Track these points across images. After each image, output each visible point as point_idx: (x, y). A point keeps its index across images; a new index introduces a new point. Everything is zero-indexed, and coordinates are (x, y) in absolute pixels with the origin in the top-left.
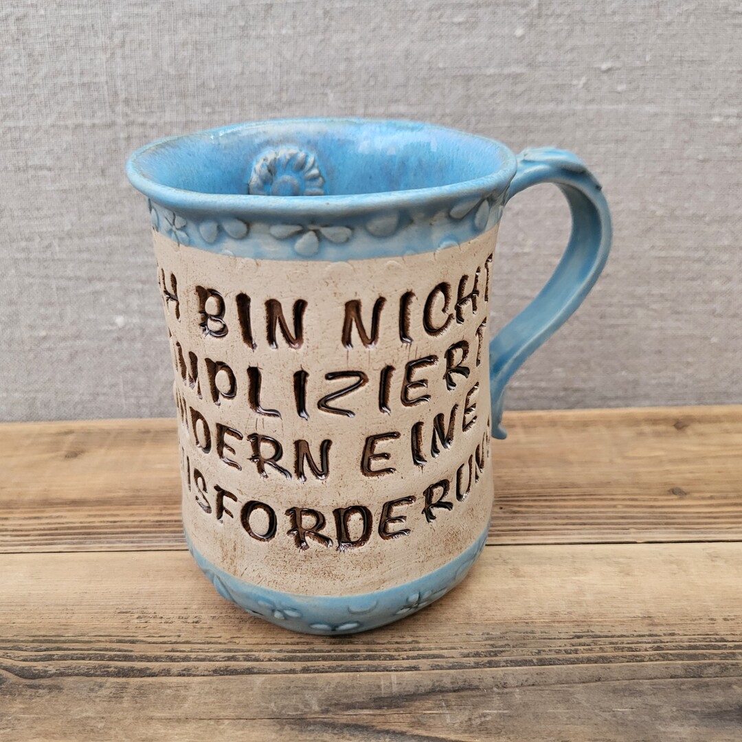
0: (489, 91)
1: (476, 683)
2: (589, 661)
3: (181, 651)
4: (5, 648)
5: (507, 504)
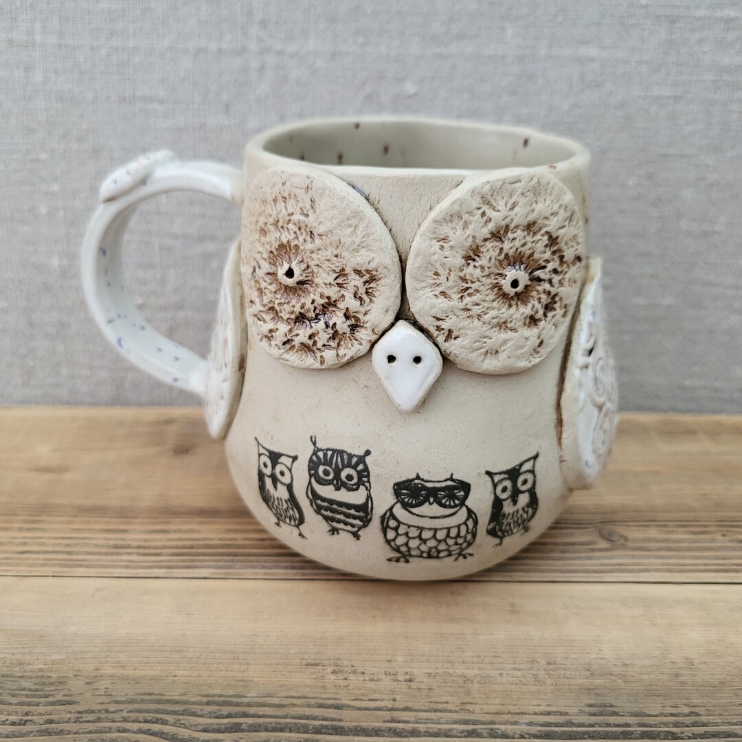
0: (697, 36)
3: (404, 722)
4: (175, 713)
5: (732, 531)
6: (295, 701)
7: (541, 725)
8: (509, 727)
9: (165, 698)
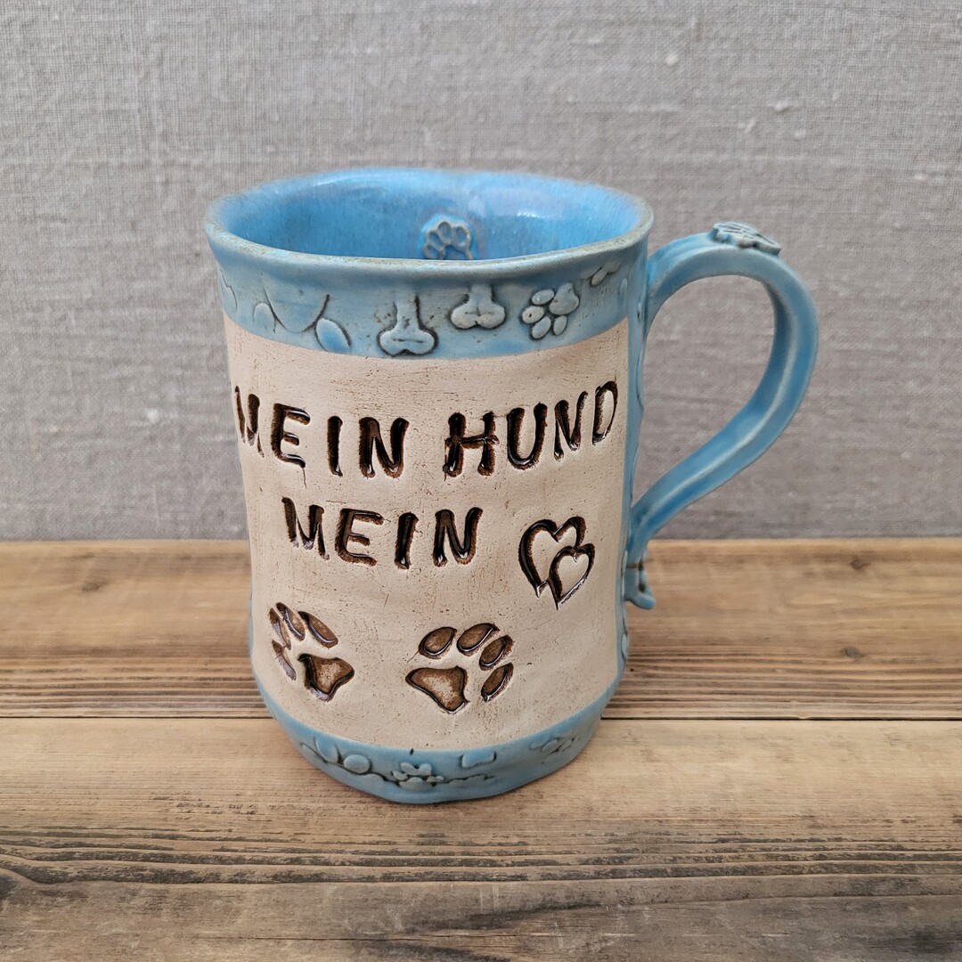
0: (632, 133)
1: (596, 898)
2: (735, 871)
3: (233, 851)
4: (14, 843)
5: (639, 666)
6: (133, 832)
7: (366, 854)
8: (333, 855)
9: (8, 830)
